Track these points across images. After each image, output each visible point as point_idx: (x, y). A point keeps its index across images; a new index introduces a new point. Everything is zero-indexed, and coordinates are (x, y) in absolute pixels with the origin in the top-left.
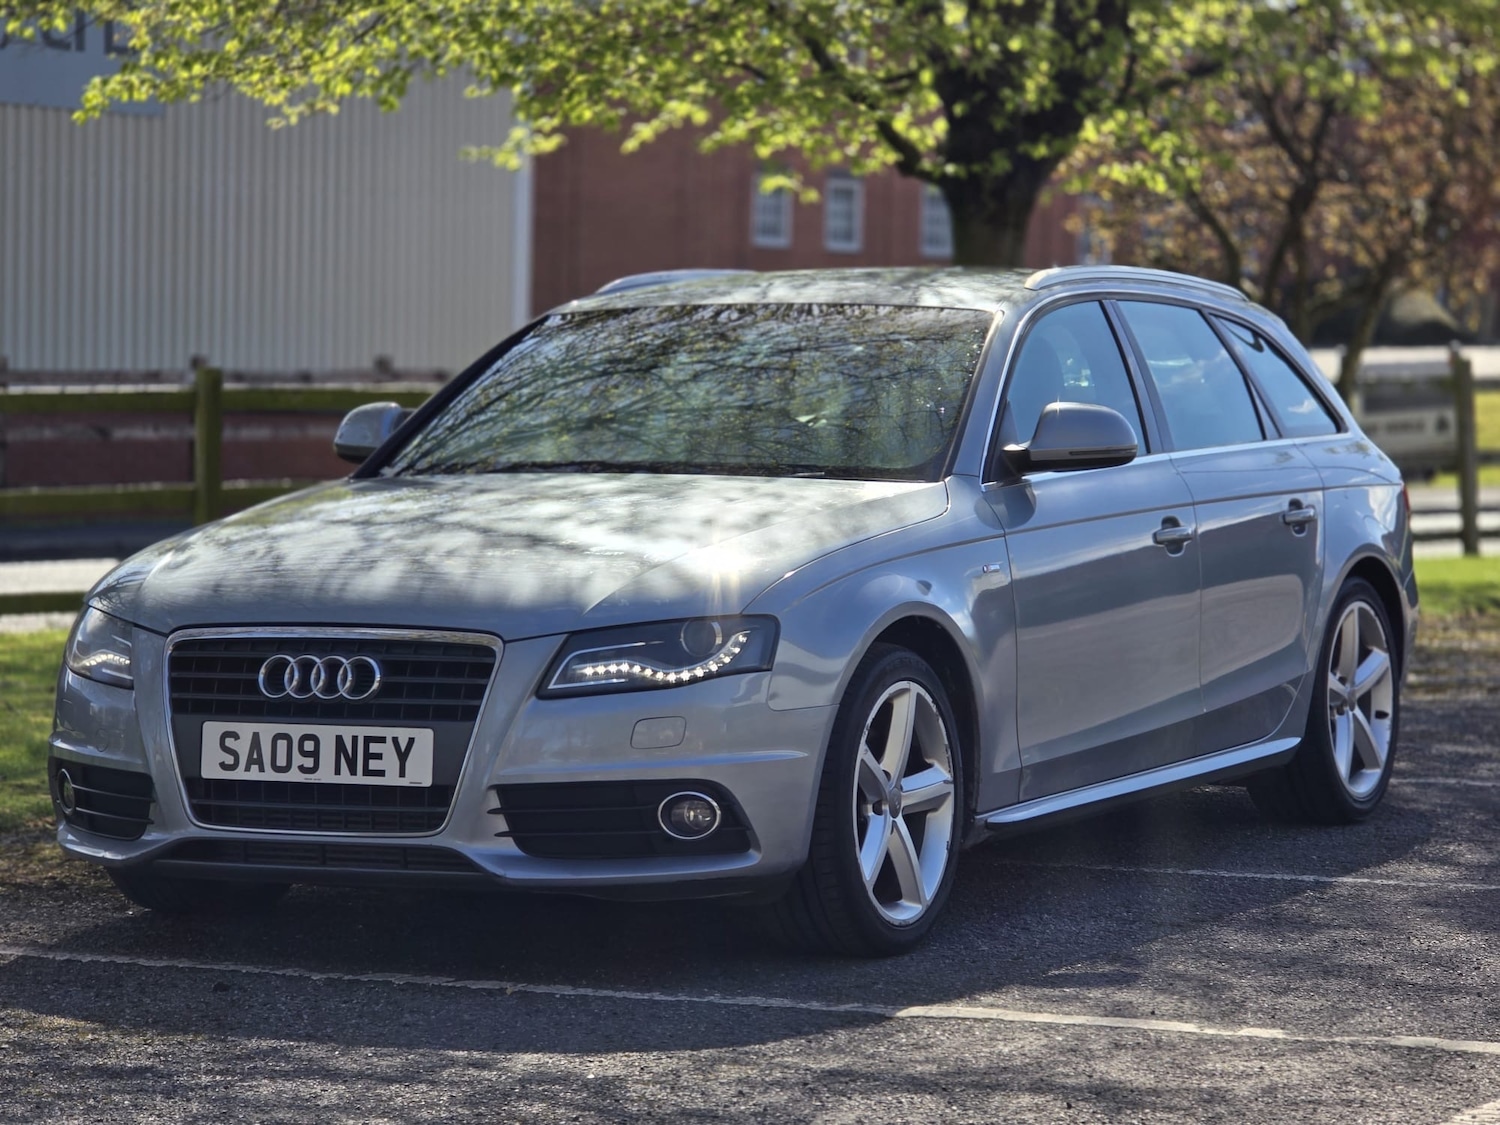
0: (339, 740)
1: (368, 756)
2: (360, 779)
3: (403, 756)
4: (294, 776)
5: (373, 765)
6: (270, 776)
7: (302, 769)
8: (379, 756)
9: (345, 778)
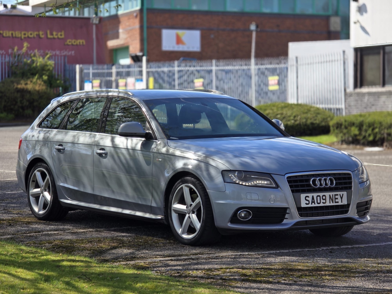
0: (330, 195)
1: (336, 199)
2: (334, 204)
3: (342, 198)
4: (322, 205)
5: (337, 200)
6: (317, 205)
7: (323, 203)
8: (337, 199)
9: (332, 204)
